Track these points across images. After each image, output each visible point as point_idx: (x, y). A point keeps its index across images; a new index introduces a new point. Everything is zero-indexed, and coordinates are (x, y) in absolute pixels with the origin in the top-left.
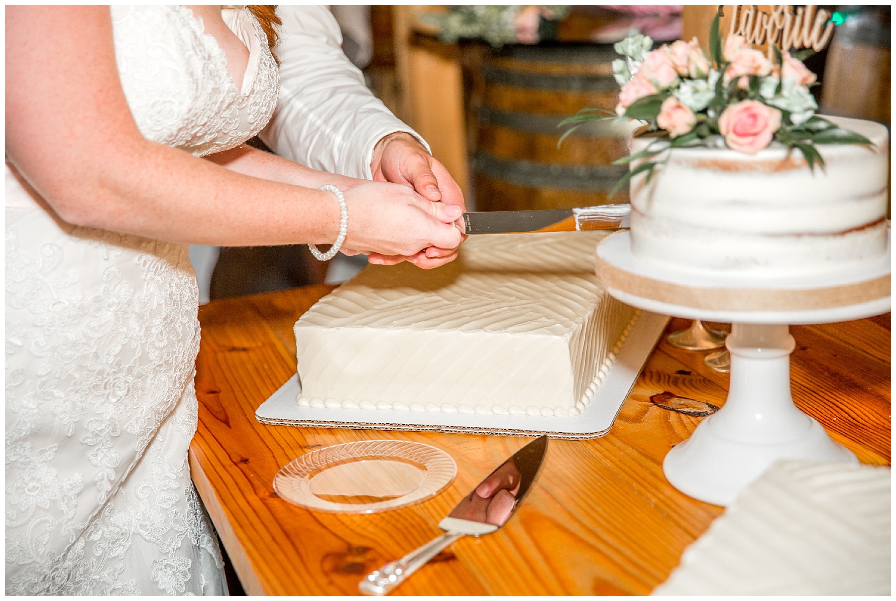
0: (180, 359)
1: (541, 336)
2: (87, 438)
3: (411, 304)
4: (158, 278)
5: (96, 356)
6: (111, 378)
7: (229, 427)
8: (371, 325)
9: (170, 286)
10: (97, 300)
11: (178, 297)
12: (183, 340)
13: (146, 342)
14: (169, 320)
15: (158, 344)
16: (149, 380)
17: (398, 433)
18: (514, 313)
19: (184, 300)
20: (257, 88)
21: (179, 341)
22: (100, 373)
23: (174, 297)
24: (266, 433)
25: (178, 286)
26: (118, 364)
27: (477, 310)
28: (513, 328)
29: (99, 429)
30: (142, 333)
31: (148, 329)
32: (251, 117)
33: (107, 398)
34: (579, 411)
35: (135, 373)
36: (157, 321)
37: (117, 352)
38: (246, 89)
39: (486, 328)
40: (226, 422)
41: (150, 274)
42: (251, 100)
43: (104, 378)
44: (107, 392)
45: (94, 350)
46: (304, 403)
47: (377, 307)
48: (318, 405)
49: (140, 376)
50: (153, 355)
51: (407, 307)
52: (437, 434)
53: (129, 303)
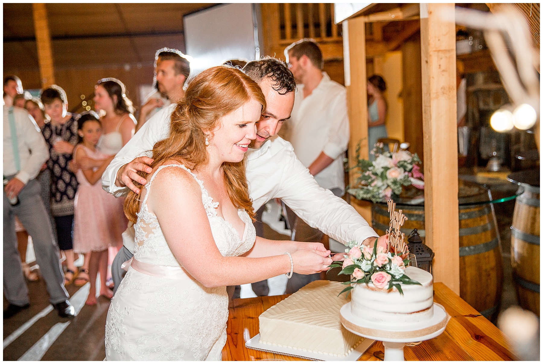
0: (221, 324)
1: (334, 329)
2: (194, 350)
3: (297, 312)
4: (217, 299)
5: (197, 324)
6: (201, 331)
7: (236, 348)
8: (282, 319)
9: (220, 301)
10: (198, 307)
11: (222, 304)
12: (223, 318)
13: (212, 320)
14: (219, 312)
15: (215, 320)
16: (212, 331)
17: (287, 357)
18: (328, 319)
19: (224, 305)
20: (247, 238)
21: (221, 318)
22: (198, 329)
23: (221, 305)
24: (246, 351)
25: (223, 301)
26: (204, 327)
27: (318, 317)
28: (325, 325)
29: (197, 347)
30: (211, 317)
31: (213, 315)
32: (246, 247)
33: (200, 337)
34: (346, 356)
35: (208, 329)
36: (216, 313)
37: (203, 323)
38: (244, 240)
39: (317, 324)
40: (236, 346)
41: (215, 299)
42: (246, 242)
43: (199, 331)
44: (200, 336)
45: (197, 323)
46: (260, 342)
47: (286, 312)
48: (265, 343)
49: (210, 330)
50: (214, 323)
51: (296, 313)
52: (298, 359)
53: (208, 308)
